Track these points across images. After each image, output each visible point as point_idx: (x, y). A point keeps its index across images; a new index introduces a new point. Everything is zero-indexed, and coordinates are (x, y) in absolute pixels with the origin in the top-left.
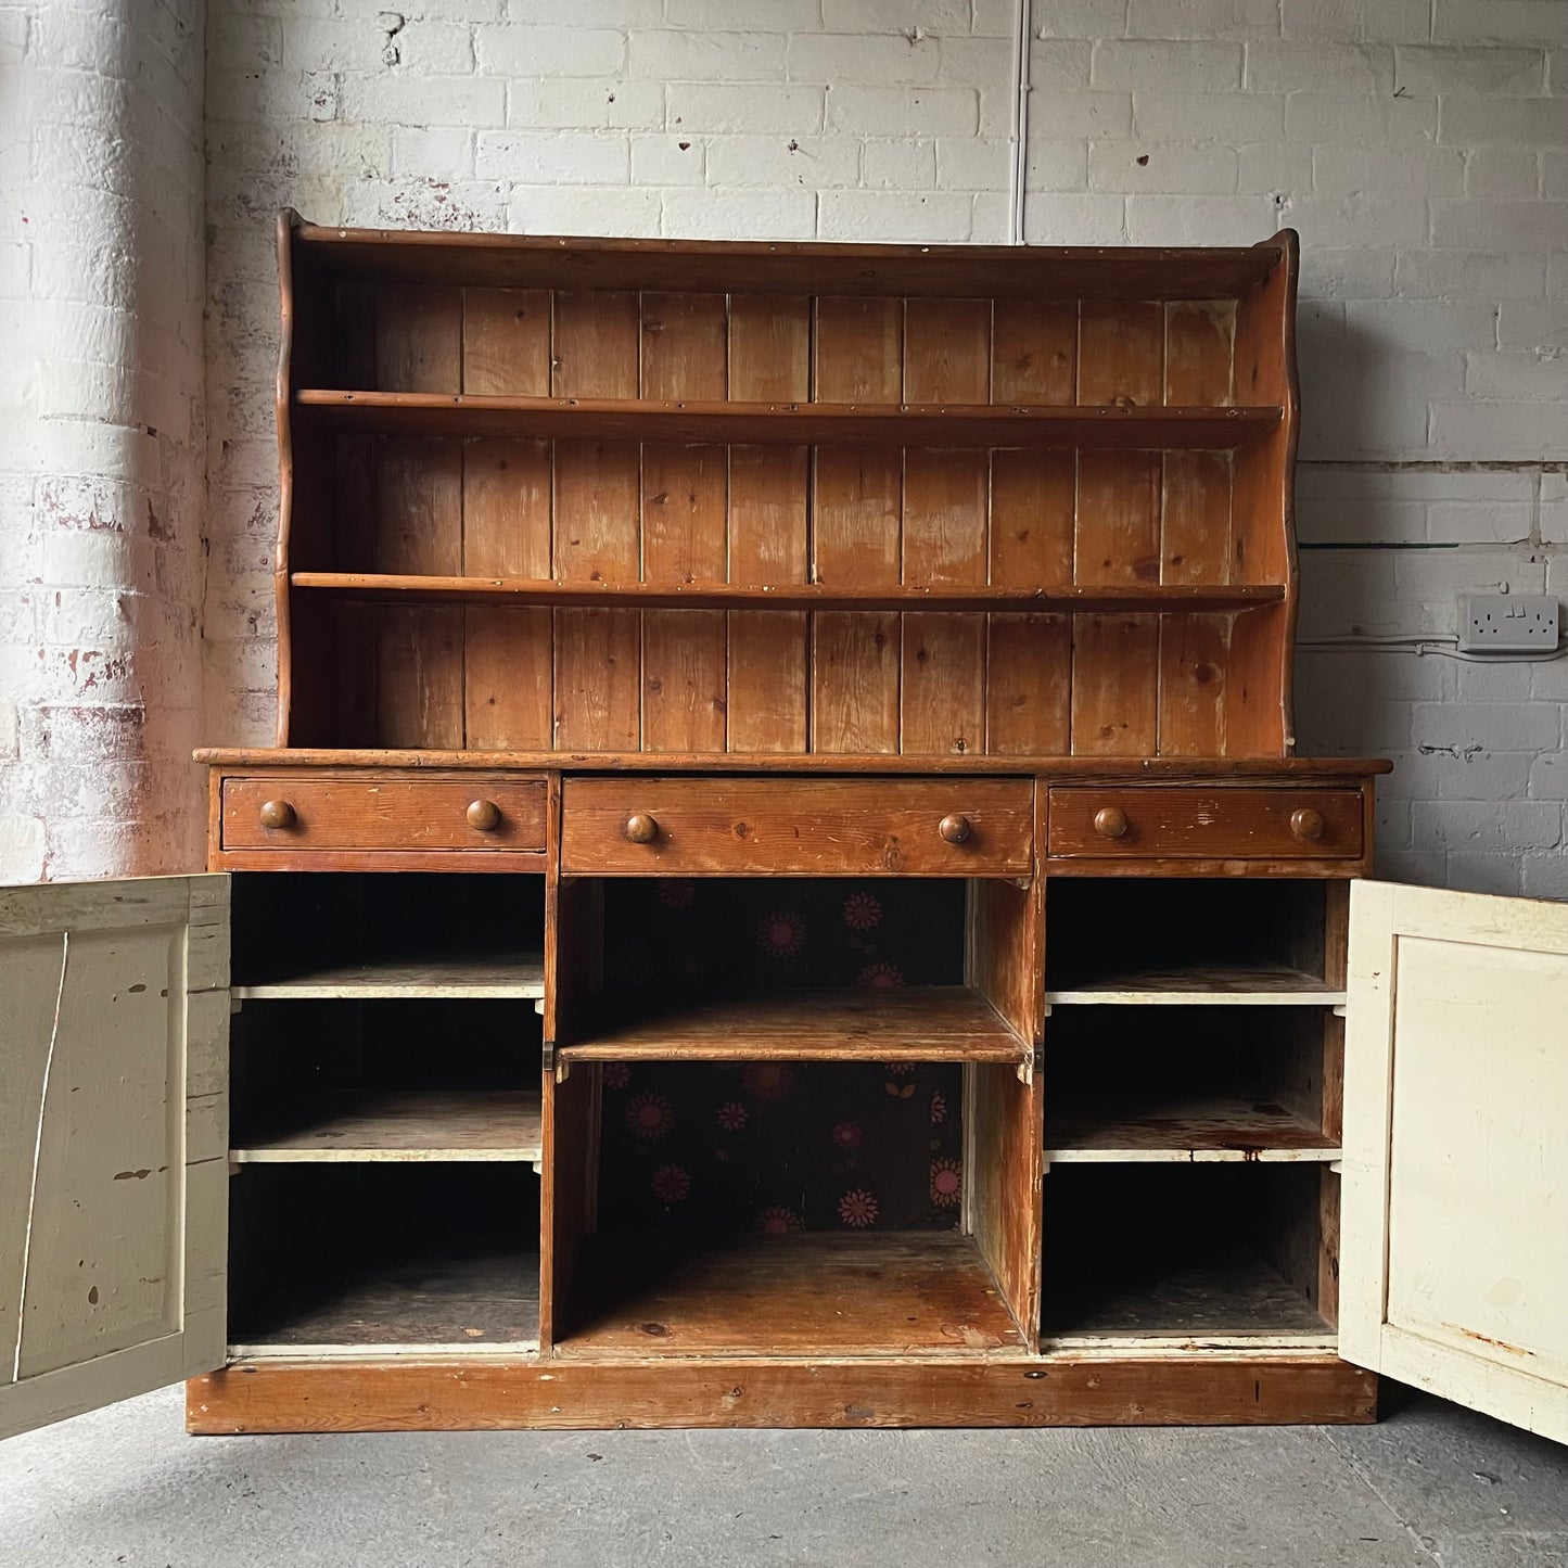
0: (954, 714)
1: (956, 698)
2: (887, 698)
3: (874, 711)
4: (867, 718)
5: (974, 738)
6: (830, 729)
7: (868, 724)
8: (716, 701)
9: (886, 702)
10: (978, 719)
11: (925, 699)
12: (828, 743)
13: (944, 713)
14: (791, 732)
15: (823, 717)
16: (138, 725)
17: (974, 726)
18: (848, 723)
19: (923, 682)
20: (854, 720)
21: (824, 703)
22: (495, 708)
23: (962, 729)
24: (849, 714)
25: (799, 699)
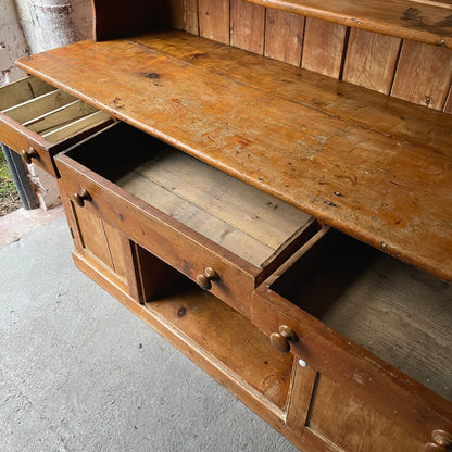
0: (429, 80)
1: (434, 69)
2: (390, 58)
3: (380, 65)
4: (375, 68)
5: (437, 99)
6: (353, 70)
7: (375, 73)
8: (299, 37)
9: (388, 61)
10: (444, 87)
11: (414, 64)
12: (351, 77)
13: (423, 77)
14: (333, 64)
15: (351, 61)
16: (68, 13)
17: (441, 91)
18: (364, 68)
19: (415, 53)
20: (367, 68)
21: (353, 52)
22: (208, 17)
23: (431, 91)
24: (365, 63)
25: (340, 47)
